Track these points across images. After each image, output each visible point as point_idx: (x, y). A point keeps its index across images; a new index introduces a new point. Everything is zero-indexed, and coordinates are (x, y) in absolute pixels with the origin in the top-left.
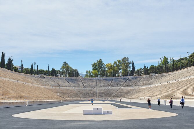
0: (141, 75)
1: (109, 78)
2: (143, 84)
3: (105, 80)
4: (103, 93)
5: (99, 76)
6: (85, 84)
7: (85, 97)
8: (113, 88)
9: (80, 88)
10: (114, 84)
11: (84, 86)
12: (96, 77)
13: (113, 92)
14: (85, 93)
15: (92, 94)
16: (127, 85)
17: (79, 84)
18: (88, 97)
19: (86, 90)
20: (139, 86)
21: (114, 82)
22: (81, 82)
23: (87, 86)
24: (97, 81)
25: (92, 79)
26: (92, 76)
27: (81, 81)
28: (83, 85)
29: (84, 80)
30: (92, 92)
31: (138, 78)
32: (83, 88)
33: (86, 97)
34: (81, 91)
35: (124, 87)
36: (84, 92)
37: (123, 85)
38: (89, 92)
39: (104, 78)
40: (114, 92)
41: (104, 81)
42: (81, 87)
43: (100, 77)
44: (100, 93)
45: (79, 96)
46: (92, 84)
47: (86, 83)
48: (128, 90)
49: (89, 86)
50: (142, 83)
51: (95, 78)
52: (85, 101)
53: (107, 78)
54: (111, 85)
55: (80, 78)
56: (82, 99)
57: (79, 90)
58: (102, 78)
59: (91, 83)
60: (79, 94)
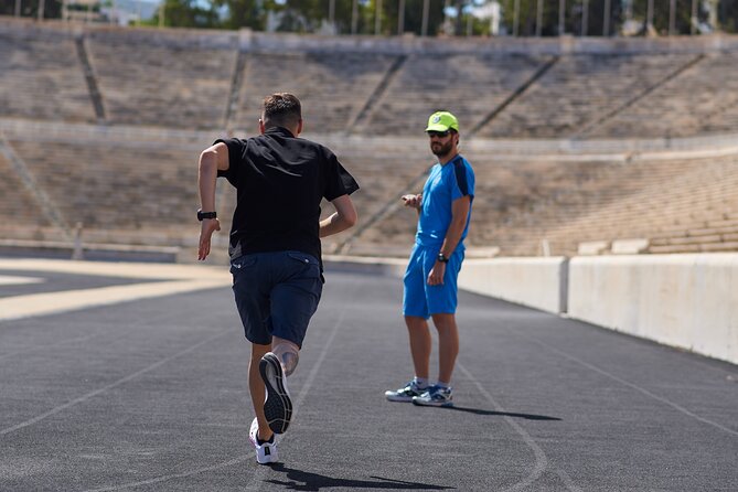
0: (686, 30)
1: (368, 43)
2: (687, 119)
3: (317, 57)
5: (273, 21)
6: (120, 86)
7: (90, 222)
8: (389, 142)
9: (56, 129)
10: (400, 105)
11: (100, 111)
12: (236, 23)
13: (377, 187)
14: (92, 182)
15: (163, 190)
16: (533, 119)
17: (50, 86)
18: (121, 224)
19: (116, 149)
20: (645, 134)
21: (407, 86)
22: (78, 74)
23: (125, 115)
24: (240, 68)
25: (194, 47)
26: (209, 20)
27: (82, 55)
28: (96, 99)
29: (107, 49)
30: (168, 171)
31: (654, 61)
32: (87, 133)
33: (105, 216)
34: (61, 156)
35: (495, 136)
36: (85, 168)
37: (492, 116)
38: (143, 168)
39: (327, 36)
40: (391, 185)
41: (313, 69)
42: (72, 118)
43: (286, 27)
45: (29, 209)
46: (186, 94)
47: (121, 78)
48: (529, 175)
49: (151, 115)
50: (677, 111)
51: (223, 36)
52: (66, 254)
53: (348, 43)
54: (377, 119)
55: (78, 29)
56: (56, 236)
57: (46, 144)
58: (293, 40)
59: (180, 88)
60: (30, 180)
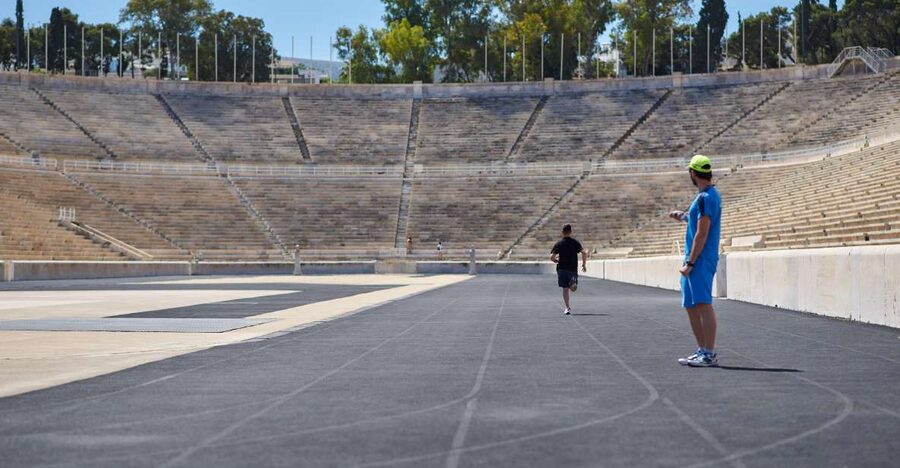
0: (773, 64)
1: (516, 88)
2: (778, 136)
3: (475, 101)
4: (450, 210)
5: (438, 74)
6: (320, 133)
7: (305, 243)
8: (539, 167)
9: (272, 170)
10: (545, 136)
11: (306, 155)
12: (409, 78)
13: (532, 203)
14: (304, 211)
15: (360, 214)
16: (653, 142)
17: (265, 136)
18: (328, 243)
19: (320, 183)
20: (745, 149)
21: (550, 120)
22: (286, 124)
23: (326, 156)
24: (415, 113)
25: (377, 98)
26: (388, 76)
27: (289, 109)
28: (302, 144)
29: (308, 104)
30: (363, 199)
31: (749, 90)
32: (297, 171)
33: (313, 237)
34: (277, 192)
35: (623, 157)
36: (297, 200)
37: (620, 142)
38: (342, 198)
39: (482, 83)
40: (543, 201)
41: (474, 110)
42: (284, 161)
43: (449, 79)
44: (426, 209)
45: (255, 236)
46: (374, 137)
47: (320, 126)
48: (653, 188)
49: (347, 155)
50: (770, 129)
51: (400, 89)
53: (501, 88)
54: (527, 148)
55: (284, 89)
56: (277, 255)
57: (265, 182)
58: (456, 88)
59: (368, 131)
60: (254, 211)
